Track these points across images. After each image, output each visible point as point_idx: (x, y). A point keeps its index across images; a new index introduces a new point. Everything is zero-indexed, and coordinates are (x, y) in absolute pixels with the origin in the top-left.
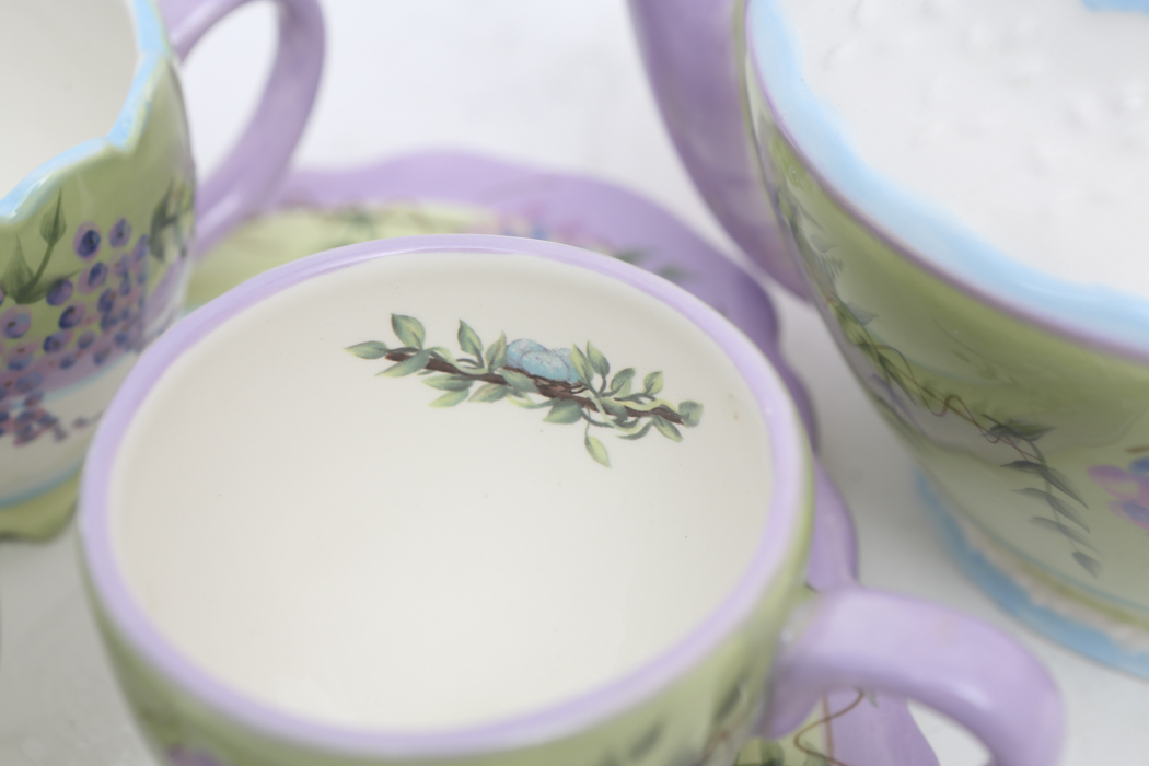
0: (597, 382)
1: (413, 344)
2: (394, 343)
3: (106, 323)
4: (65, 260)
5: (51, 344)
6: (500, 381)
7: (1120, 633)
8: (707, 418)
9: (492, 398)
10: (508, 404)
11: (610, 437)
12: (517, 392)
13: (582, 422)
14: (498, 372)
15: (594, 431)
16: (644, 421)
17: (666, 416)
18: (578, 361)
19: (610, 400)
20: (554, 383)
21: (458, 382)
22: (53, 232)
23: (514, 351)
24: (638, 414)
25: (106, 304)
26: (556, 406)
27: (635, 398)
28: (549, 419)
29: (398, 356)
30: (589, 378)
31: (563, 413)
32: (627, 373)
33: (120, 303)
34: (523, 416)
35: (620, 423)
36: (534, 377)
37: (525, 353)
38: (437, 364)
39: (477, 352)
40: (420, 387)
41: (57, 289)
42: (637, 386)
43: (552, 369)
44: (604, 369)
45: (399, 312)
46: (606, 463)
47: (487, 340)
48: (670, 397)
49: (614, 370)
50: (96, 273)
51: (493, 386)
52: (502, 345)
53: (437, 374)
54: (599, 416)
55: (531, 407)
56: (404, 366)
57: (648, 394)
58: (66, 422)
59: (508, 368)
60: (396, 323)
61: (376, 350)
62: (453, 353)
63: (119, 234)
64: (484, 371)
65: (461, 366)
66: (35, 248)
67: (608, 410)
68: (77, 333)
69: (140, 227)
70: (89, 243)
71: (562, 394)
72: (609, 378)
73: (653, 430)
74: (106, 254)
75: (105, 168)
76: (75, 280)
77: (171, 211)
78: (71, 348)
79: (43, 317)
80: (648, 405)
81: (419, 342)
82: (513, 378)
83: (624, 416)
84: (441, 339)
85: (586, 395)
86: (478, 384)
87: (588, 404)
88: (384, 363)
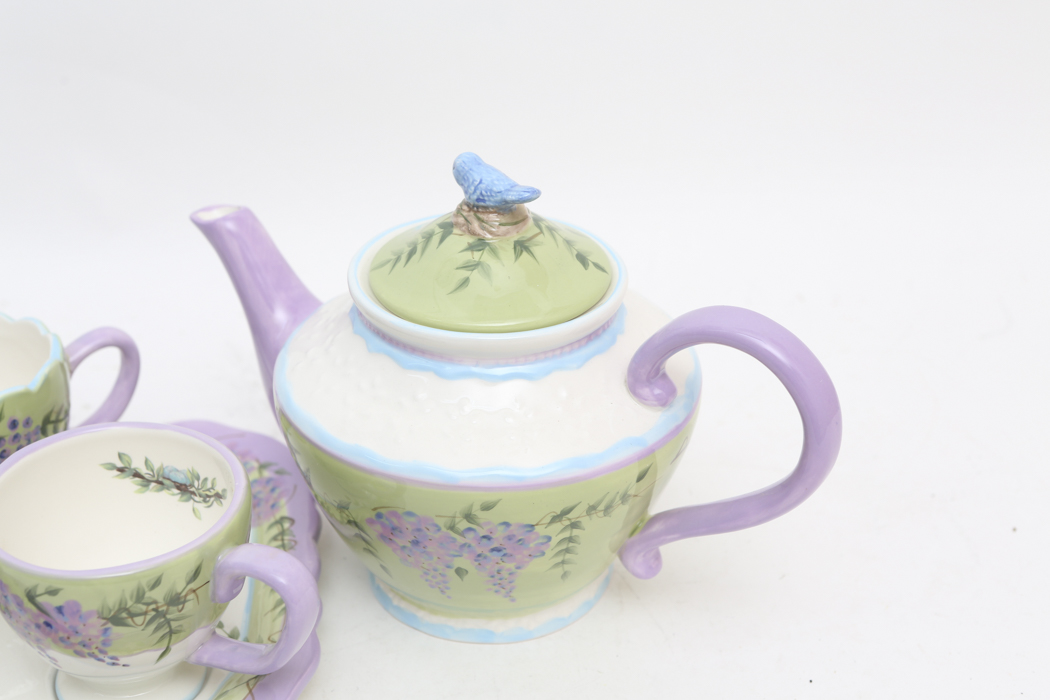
0: (196, 484)
1: (127, 465)
2: (120, 465)
6: (161, 483)
8: (229, 495)
9: (159, 490)
10: (165, 493)
11: (201, 507)
12: (168, 488)
13: (192, 501)
14: (161, 479)
15: (197, 505)
16: (212, 499)
17: (218, 496)
18: (189, 475)
19: (201, 491)
20: (181, 485)
21: (145, 483)
23: (166, 471)
24: (210, 497)
26: (182, 495)
27: (208, 490)
28: (180, 500)
29: (121, 470)
30: (193, 482)
31: (185, 497)
32: (206, 479)
34: (170, 498)
35: (205, 501)
36: (174, 482)
37: (170, 471)
38: (137, 475)
39: (152, 471)
40: (130, 483)
42: (209, 485)
43: (181, 479)
44: (198, 479)
45: (122, 451)
46: (199, 518)
47: (156, 466)
48: (219, 489)
49: (202, 478)
50: (16, 437)
51: (159, 486)
52: (162, 468)
53: (137, 479)
54: (197, 498)
55: (173, 495)
56: (124, 475)
57: (212, 488)
59: (164, 478)
60: (120, 456)
61: (112, 467)
62: (143, 471)
63: (27, 423)
64: (155, 479)
65: (147, 476)
67: (200, 496)
69: (38, 422)
70: (14, 424)
71: (183, 489)
72: (200, 482)
73: (215, 503)
74: (20, 430)
75: (24, 396)
76: (7, 439)
80: (213, 493)
81: (130, 465)
82: (166, 482)
83: (206, 498)
84: (138, 464)
85: (193, 489)
86: (153, 484)
87: (193, 493)
88: (116, 473)
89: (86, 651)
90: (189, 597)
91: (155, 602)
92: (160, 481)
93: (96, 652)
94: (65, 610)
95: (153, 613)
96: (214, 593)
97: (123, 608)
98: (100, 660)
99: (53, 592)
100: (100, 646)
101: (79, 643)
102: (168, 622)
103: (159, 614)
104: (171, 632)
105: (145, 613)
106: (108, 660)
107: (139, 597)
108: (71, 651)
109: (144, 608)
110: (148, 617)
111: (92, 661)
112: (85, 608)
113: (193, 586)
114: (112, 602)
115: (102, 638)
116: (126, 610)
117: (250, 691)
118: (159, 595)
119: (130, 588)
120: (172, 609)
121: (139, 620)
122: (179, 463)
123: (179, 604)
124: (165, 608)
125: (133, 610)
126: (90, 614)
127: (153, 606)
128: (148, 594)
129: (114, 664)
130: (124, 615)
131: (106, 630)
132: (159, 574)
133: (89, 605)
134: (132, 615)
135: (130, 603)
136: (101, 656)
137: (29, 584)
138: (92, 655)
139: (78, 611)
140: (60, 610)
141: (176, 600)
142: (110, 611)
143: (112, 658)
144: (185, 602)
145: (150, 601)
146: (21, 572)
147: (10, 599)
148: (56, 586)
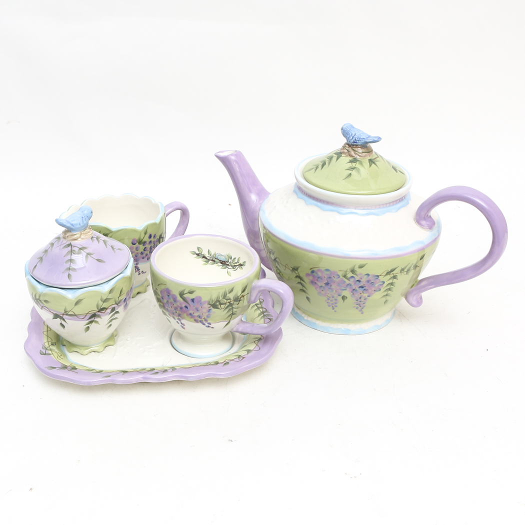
0: (230, 261)
1: (201, 253)
2: (198, 252)
3: (150, 252)
4: (146, 239)
5: (142, 253)
6: (214, 261)
7: (318, 322)
8: (247, 264)
9: (212, 264)
10: (215, 265)
11: (231, 271)
12: (217, 263)
13: (227, 269)
15: (229, 270)
16: (237, 267)
17: (241, 265)
18: (227, 257)
19: (232, 264)
20: (223, 261)
21: (207, 261)
22: (146, 233)
23: (217, 255)
24: (236, 266)
25: (151, 248)
26: (223, 266)
27: (236, 263)
28: (222, 268)
29: (198, 255)
30: (228, 260)
32: (235, 258)
33: (153, 249)
34: (217, 267)
35: (233, 268)
36: (220, 260)
37: (219, 256)
38: (204, 257)
39: (211, 255)
40: (201, 261)
41: (144, 243)
42: (236, 261)
43: (223, 259)
44: (231, 258)
45: (199, 246)
46: (230, 276)
47: (213, 253)
48: (241, 262)
49: (233, 258)
50: (150, 242)
52: (215, 254)
53: (204, 259)
54: (230, 267)
55: (219, 266)
56: (199, 257)
57: (238, 262)
58: (141, 271)
59: (216, 258)
60: (198, 248)
61: (194, 253)
62: (207, 255)
63: (155, 237)
64: (212, 259)
65: (208, 258)
66: (143, 235)
68: (146, 252)
69: (158, 237)
70: (150, 237)
71: (224, 263)
72: (232, 260)
73: (238, 269)
74: (152, 239)
75: (155, 224)
76: (147, 242)
77: (162, 236)
78: (144, 255)
79: (141, 247)
80: (238, 264)
82: (216, 260)
83: (234, 267)
84: (205, 252)
85: (228, 263)
86: (210, 261)
87: (228, 265)
88: (196, 256)
89: (200, 320)
90: (241, 299)
91: (230, 299)
92: (214, 260)
93: (203, 320)
94: (195, 301)
95: (228, 304)
96: (250, 299)
97: (218, 301)
98: (204, 324)
99: (191, 292)
100: (205, 317)
101: (197, 316)
102: (233, 308)
103: (231, 305)
104: (233, 314)
105: (225, 304)
106: (207, 325)
107: (225, 296)
108: (193, 320)
109: (226, 301)
110: (226, 305)
111: (200, 324)
112: (203, 300)
113: (243, 294)
114: (214, 297)
115: (207, 314)
116: (219, 301)
117: (257, 345)
118: (231, 296)
119: (222, 292)
120: (235, 303)
121: (223, 306)
122: (222, 252)
123: (237, 301)
124: (233, 302)
125: (222, 302)
126: (205, 302)
127: (229, 301)
128: (227, 296)
129: (209, 327)
130: (218, 304)
131: (210, 310)
132: (233, 287)
133: (205, 298)
134: (221, 304)
135: (221, 298)
136: (205, 322)
137: (181, 289)
138: (201, 322)
139: (200, 301)
140: (193, 300)
141: (238, 299)
142: (213, 301)
143: (209, 324)
144: (240, 300)
145: (228, 298)
146: (178, 284)
147: (170, 296)
148: (193, 290)
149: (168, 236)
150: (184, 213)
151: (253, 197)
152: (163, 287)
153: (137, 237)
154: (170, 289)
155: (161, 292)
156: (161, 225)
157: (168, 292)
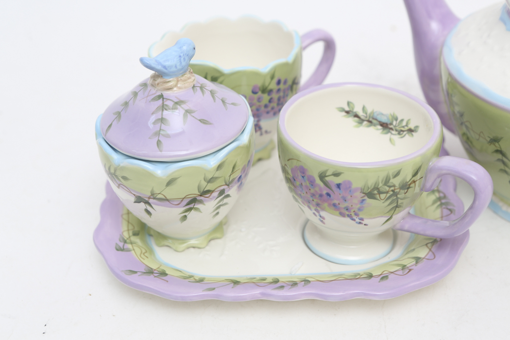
0: (394, 123)
1: (351, 109)
2: (347, 109)
3: (278, 104)
4: (273, 86)
5: (266, 106)
6: (371, 122)
8: (420, 130)
9: (369, 126)
10: (372, 129)
11: (396, 138)
12: (375, 125)
13: (389, 134)
14: (371, 119)
15: (393, 137)
16: (405, 133)
17: (410, 131)
18: (390, 117)
19: (397, 128)
20: (384, 123)
21: (361, 121)
22: (272, 77)
23: (375, 114)
24: (403, 131)
25: (279, 99)
27: (403, 127)
28: (382, 133)
29: (347, 112)
30: (392, 122)
31: (385, 131)
32: (402, 120)
33: (282, 100)
34: (375, 132)
35: (399, 134)
36: (380, 122)
37: (378, 115)
38: (356, 116)
39: (366, 114)
40: (351, 121)
41: (270, 92)
42: (404, 123)
43: (384, 119)
44: (396, 120)
45: (350, 100)
46: (394, 145)
47: (369, 111)
48: (412, 126)
49: (399, 120)
50: (279, 90)
51: (369, 124)
52: (373, 112)
53: (356, 119)
54: (394, 132)
55: (378, 129)
56: (348, 115)
57: (406, 125)
58: (263, 130)
59: (373, 119)
60: (349, 103)
61: (342, 110)
62: (361, 113)
63: (285, 82)
64: (367, 119)
65: (362, 117)
66: (268, 80)
67: (396, 130)
68: (272, 105)
69: (290, 83)
70: (279, 82)
71: (385, 126)
72: (398, 121)
73: (407, 136)
74: (282, 86)
75: (286, 65)
76: (275, 91)
77: (296, 81)
78: (269, 109)
79: (266, 98)
80: (406, 128)
81: (353, 109)
82: (374, 121)
83: (400, 132)
84: (358, 110)
85: (391, 126)
86: (365, 123)
87: (392, 129)
88: (344, 114)
89: (347, 213)
90: (411, 186)
91: (394, 186)
92: (370, 120)
93: (353, 214)
94: (341, 187)
95: (391, 193)
96: (424, 185)
97: (376, 188)
98: (354, 220)
99: (337, 175)
100: (356, 210)
101: (344, 208)
102: (397, 198)
103: (395, 194)
104: (397, 207)
105: (387, 192)
106: (357, 220)
107: (386, 182)
108: (338, 212)
109: (387, 188)
110: (388, 195)
111: (348, 220)
112: (354, 186)
113: (415, 178)
114: (371, 183)
115: (359, 206)
116: (378, 189)
117: (430, 250)
118: (396, 182)
119: (382, 175)
120: (402, 191)
121: (383, 196)
122: (384, 110)
123: (405, 189)
124: (398, 190)
125: (381, 189)
126: (356, 190)
127: (392, 188)
128: (391, 181)
129: (360, 223)
130: (376, 192)
131: (363, 200)
132: (400, 168)
133: (357, 184)
134: (380, 193)
135: (381, 185)
136: (355, 217)
137: (322, 169)
138: (349, 216)
139: (350, 187)
140: (339, 186)
141: (406, 186)
142: (369, 188)
143: (360, 219)
144: (408, 188)
145: (392, 185)
146: (318, 161)
147: (306, 178)
148: (339, 171)
149: (304, 80)
150: (330, 46)
151: (435, 26)
152: (295, 163)
153: (259, 83)
154: (305, 167)
155: (292, 170)
156: (295, 65)
157: (303, 170)
